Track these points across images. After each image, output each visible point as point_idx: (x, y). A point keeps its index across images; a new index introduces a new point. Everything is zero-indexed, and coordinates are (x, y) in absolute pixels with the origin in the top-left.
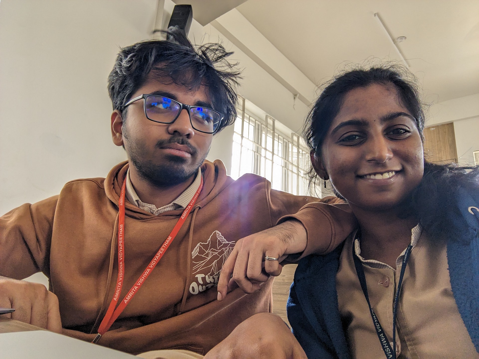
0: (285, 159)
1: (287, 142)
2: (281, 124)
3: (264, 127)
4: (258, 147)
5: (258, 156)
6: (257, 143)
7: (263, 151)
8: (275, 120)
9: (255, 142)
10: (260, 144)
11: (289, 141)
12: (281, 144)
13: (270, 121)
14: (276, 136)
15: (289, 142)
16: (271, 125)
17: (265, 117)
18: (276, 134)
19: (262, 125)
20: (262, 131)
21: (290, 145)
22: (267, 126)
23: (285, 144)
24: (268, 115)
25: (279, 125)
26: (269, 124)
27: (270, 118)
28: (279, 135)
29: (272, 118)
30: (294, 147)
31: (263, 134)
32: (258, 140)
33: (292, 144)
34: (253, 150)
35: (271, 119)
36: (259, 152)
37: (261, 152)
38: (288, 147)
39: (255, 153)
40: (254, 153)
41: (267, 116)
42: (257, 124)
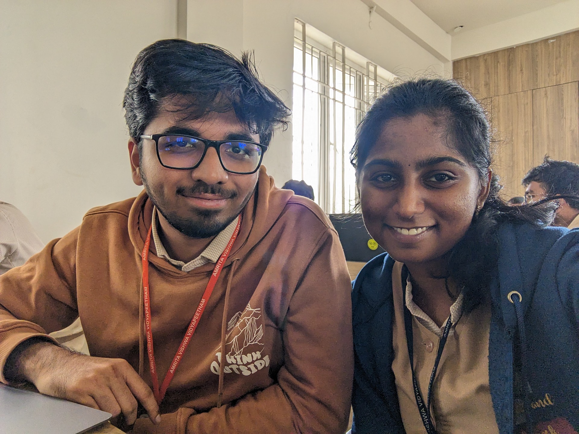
0: (359, 98)
1: (361, 75)
2: (354, 52)
3: (332, 59)
4: (325, 87)
5: (325, 98)
6: (323, 82)
7: (331, 91)
8: (345, 48)
9: (321, 81)
10: (327, 84)
11: (363, 74)
12: (354, 78)
13: (339, 50)
14: (347, 69)
15: (364, 76)
16: (340, 54)
17: (331, 45)
18: (346, 67)
19: (329, 57)
20: (329, 64)
21: (365, 78)
22: (335, 58)
23: (358, 77)
24: (336, 41)
25: (350, 54)
26: (338, 53)
27: (339, 45)
28: (350, 68)
29: (341, 45)
30: (370, 80)
31: (330, 67)
32: (324, 78)
33: (368, 77)
34: (318, 92)
35: (341, 47)
36: (326, 94)
37: (328, 93)
38: (363, 82)
39: (322, 96)
40: (319, 96)
41: (335, 43)
42: (322, 55)
